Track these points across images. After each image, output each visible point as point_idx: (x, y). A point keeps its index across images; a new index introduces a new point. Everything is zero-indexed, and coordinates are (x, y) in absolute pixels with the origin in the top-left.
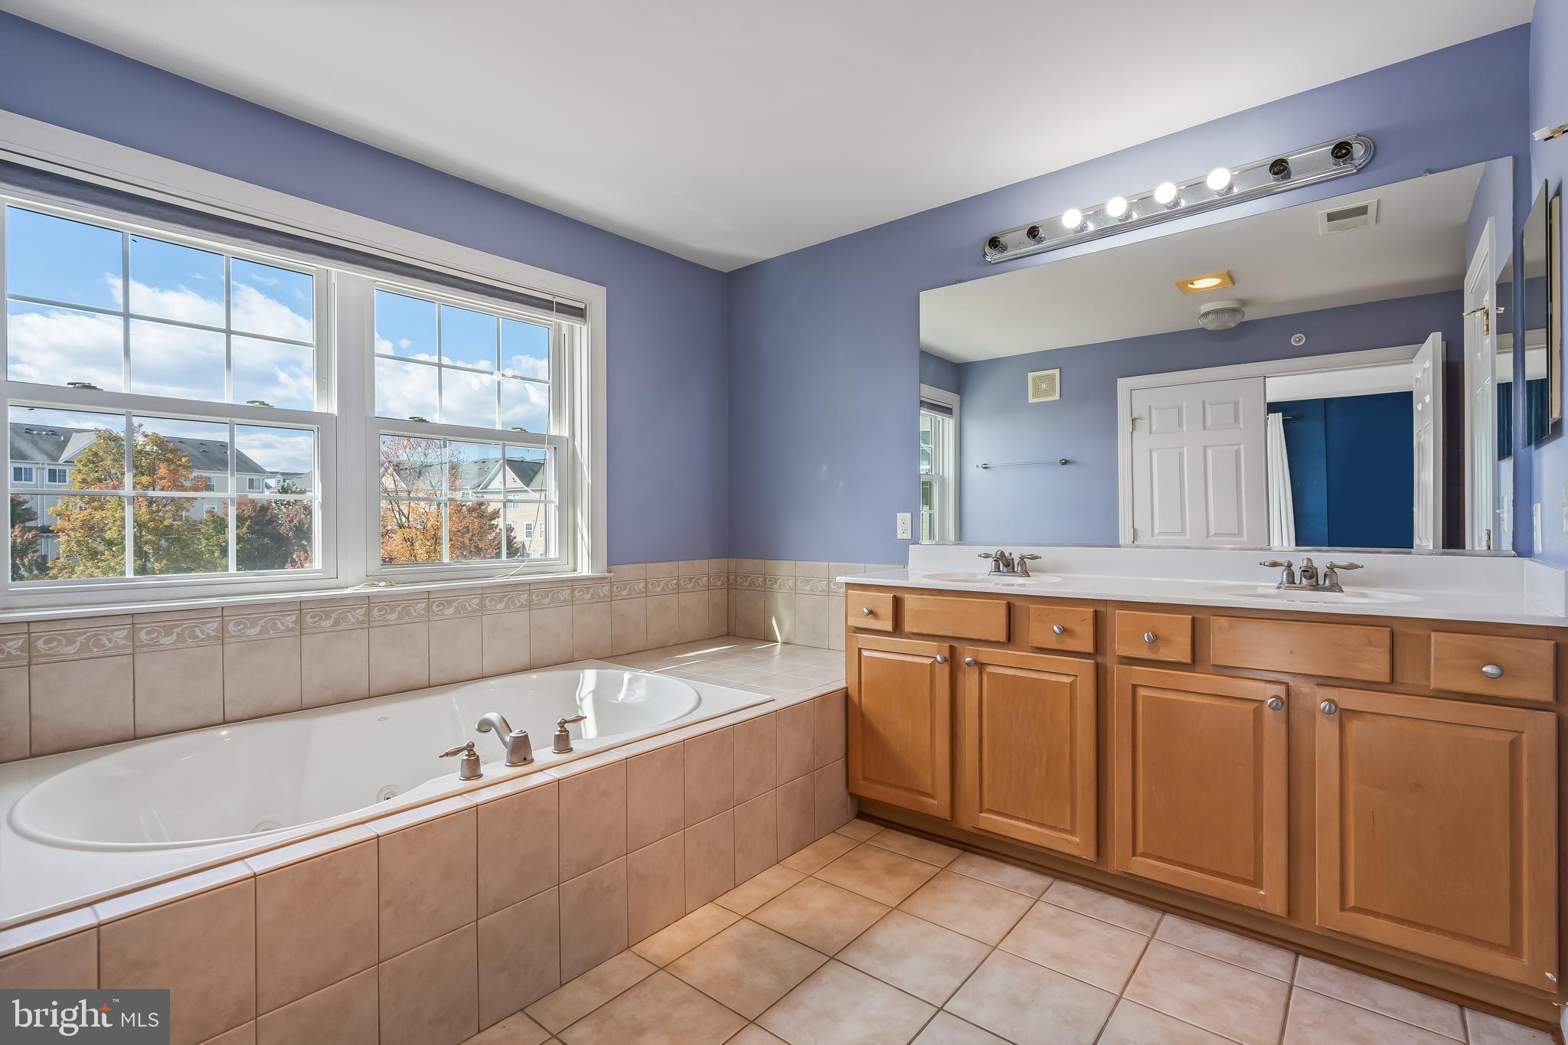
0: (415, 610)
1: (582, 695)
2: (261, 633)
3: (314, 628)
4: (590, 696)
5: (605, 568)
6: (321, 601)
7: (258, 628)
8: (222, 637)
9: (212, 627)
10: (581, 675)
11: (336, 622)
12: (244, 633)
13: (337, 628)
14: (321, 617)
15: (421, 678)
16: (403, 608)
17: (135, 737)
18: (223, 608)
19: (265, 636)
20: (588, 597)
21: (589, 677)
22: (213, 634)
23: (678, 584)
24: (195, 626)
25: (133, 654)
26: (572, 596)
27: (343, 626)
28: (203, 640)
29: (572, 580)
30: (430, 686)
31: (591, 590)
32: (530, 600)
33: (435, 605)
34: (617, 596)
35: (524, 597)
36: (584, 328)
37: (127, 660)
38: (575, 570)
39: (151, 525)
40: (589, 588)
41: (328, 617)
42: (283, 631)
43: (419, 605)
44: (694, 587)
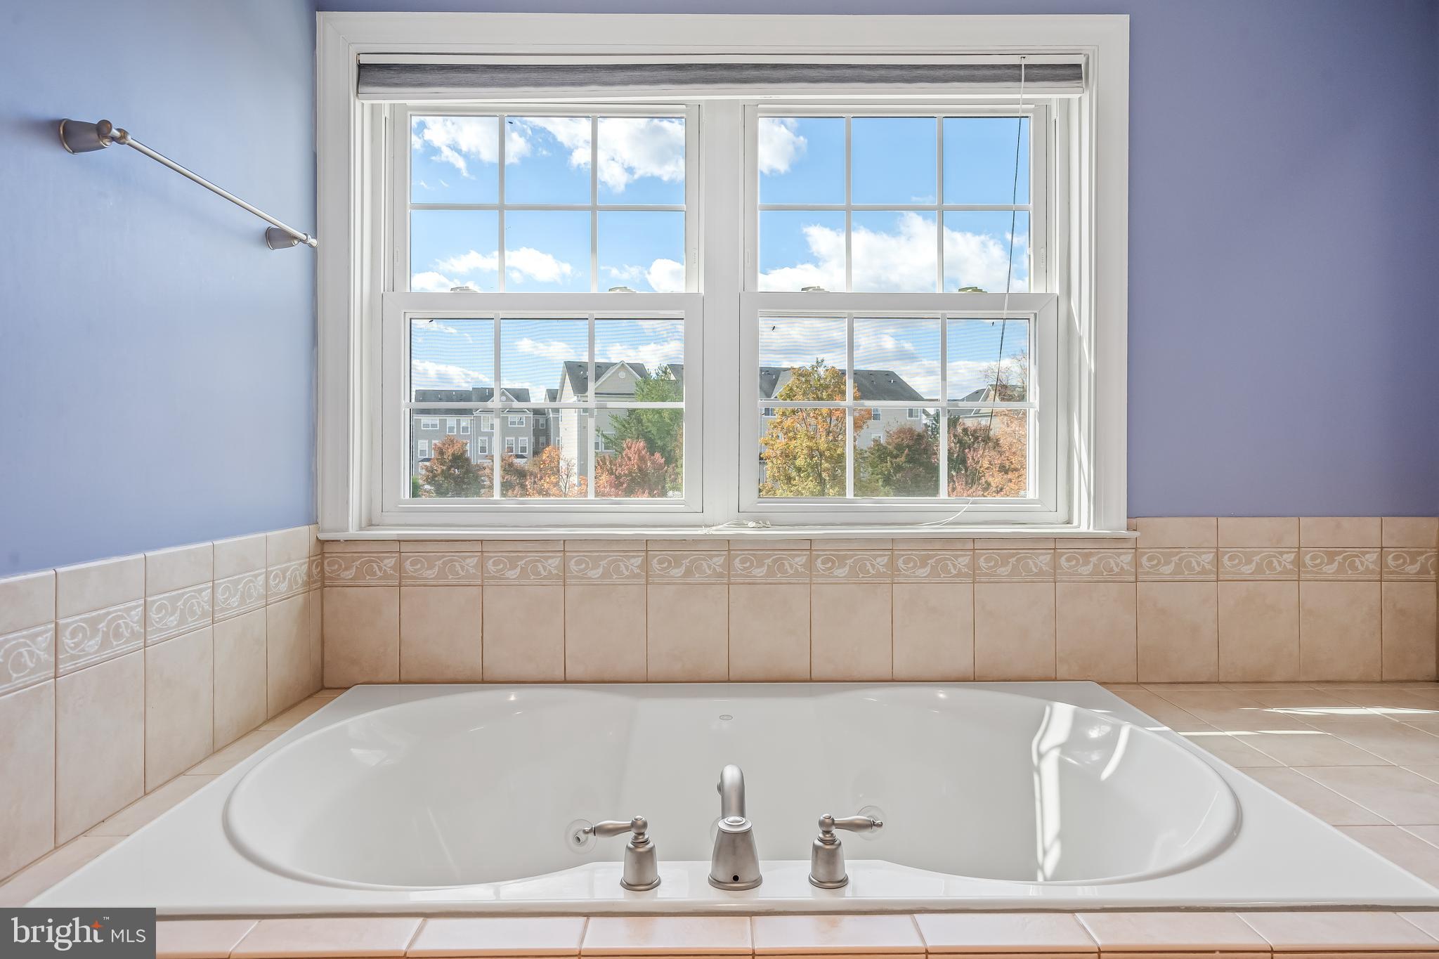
0: (791, 566)
1: (1044, 748)
2: (603, 576)
3: (663, 576)
4: (1055, 754)
5: (1123, 520)
6: (670, 541)
7: (600, 570)
8: (563, 577)
9: (554, 563)
10: (1048, 710)
11: (688, 573)
12: (586, 574)
13: (689, 580)
14: (670, 562)
15: (799, 666)
16: (775, 561)
17: (482, 680)
18: (564, 541)
19: (607, 581)
20: (1086, 570)
21: (1061, 715)
22: (554, 572)
23: (1298, 562)
24: (538, 561)
25: (482, 586)
26: (1055, 566)
27: (697, 578)
28: (545, 577)
29: (1056, 539)
30: (811, 680)
31: (1094, 559)
32: (974, 566)
33: (819, 561)
34: (1148, 573)
35: (964, 560)
36: (1086, 98)
37: (477, 590)
38: (1069, 522)
39: (827, 454)
40: (1087, 556)
41: (678, 565)
42: (628, 577)
43: (797, 559)
44: (1341, 569)
